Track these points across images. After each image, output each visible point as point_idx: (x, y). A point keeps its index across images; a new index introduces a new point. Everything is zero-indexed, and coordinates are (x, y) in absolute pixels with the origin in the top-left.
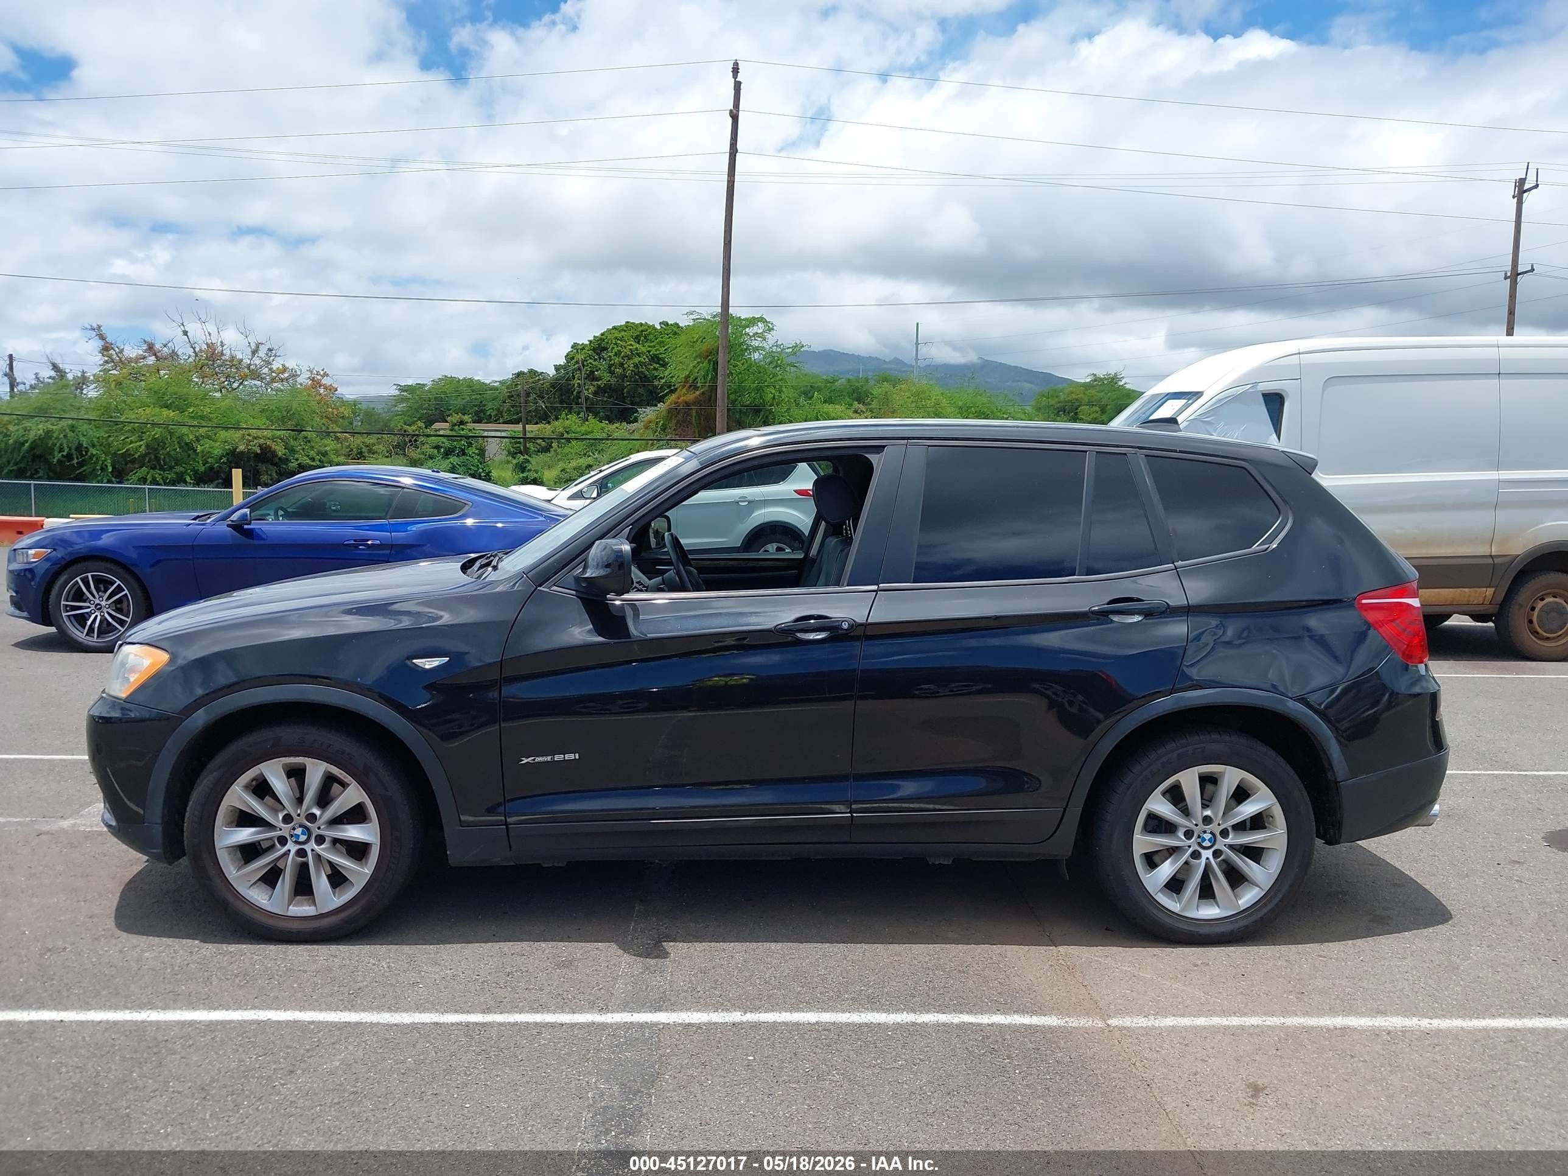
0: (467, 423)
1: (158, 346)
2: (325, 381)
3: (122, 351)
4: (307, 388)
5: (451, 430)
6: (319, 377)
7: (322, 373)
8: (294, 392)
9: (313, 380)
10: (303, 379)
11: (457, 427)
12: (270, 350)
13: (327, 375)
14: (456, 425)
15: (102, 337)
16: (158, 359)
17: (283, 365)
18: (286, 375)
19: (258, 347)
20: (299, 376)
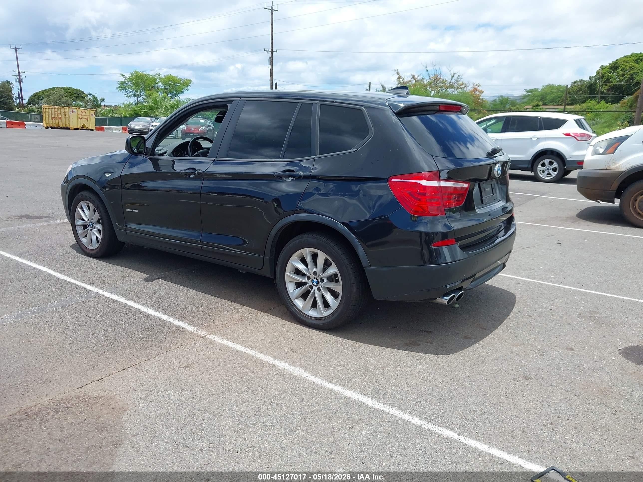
0: (540, 105)
1: (416, 76)
2: (479, 88)
3: (404, 79)
4: (471, 92)
5: (532, 109)
6: (477, 87)
7: (478, 85)
8: (465, 93)
9: (474, 88)
10: (470, 88)
11: (535, 108)
12: (459, 76)
13: (480, 86)
14: (534, 106)
15: (398, 74)
16: (416, 81)
17: (463, 82)
18: (463, 86)
19: (454, 75)
20: (468, 86)
